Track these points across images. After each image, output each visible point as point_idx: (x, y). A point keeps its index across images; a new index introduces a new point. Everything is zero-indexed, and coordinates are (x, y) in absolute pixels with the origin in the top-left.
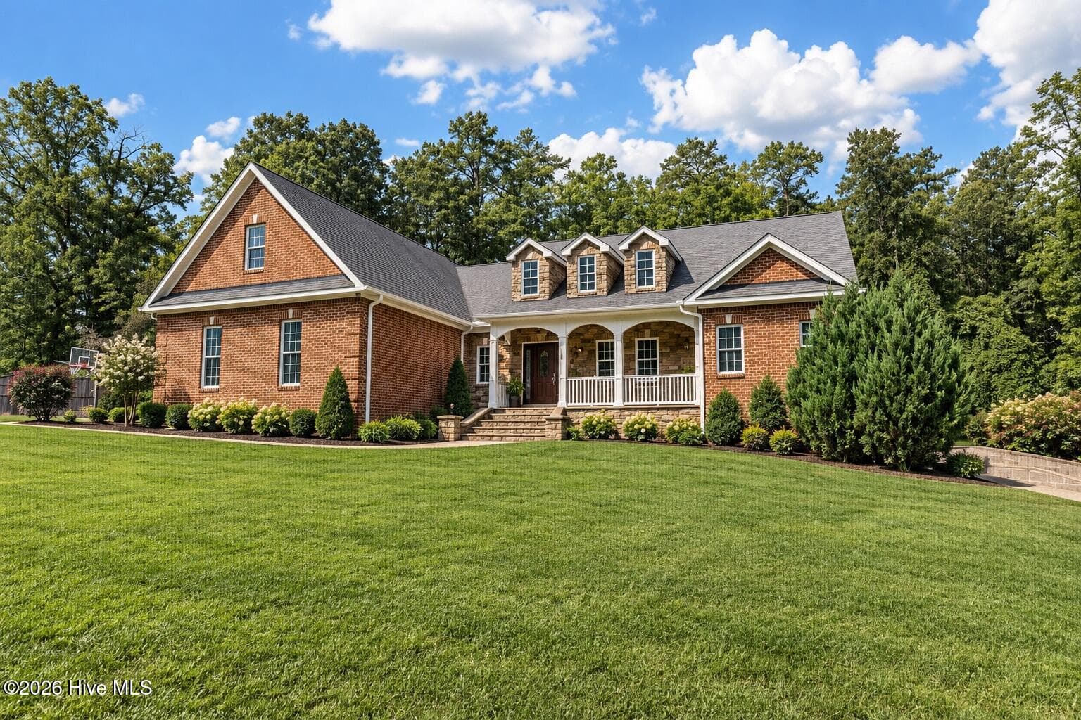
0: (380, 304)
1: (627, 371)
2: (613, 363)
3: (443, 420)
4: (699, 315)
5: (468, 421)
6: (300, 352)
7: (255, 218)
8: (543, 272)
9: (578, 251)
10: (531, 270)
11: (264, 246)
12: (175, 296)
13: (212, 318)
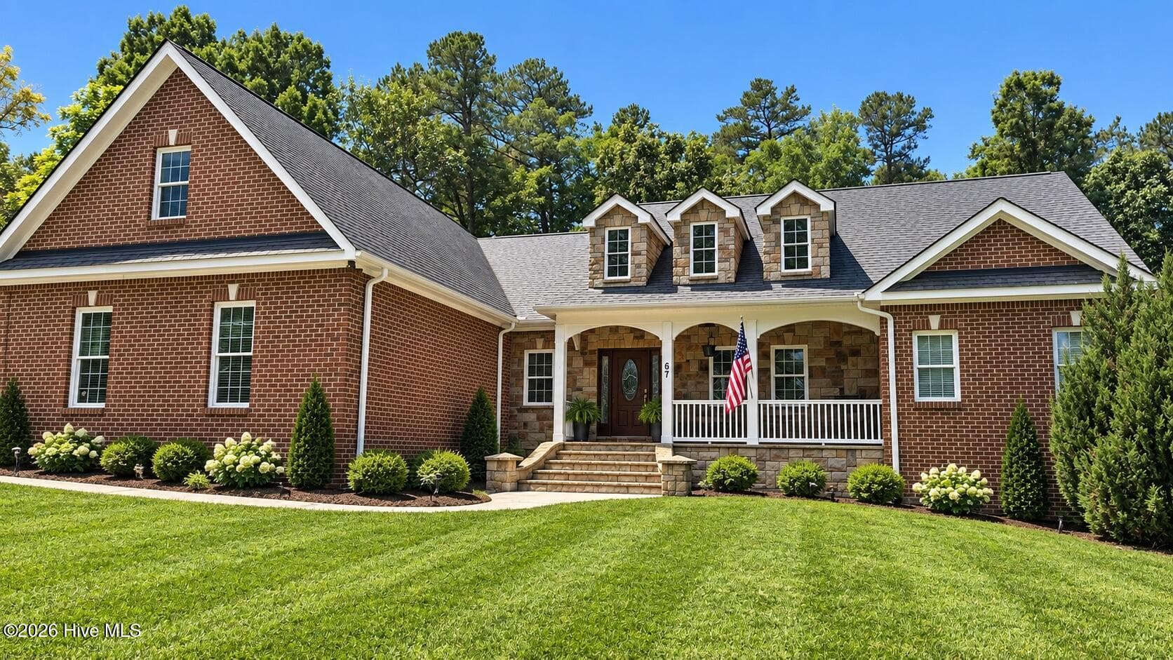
0: (383, 282)
3: (493, 461)
4: (888, 316)
5: (526, 463)
6: (251, 354)
7: (173, 135)
8: (636, 243)
9: (692, 217)
10: (618, 241)
11: (187, 182)
12: (27, 256)
13: (92, 296)
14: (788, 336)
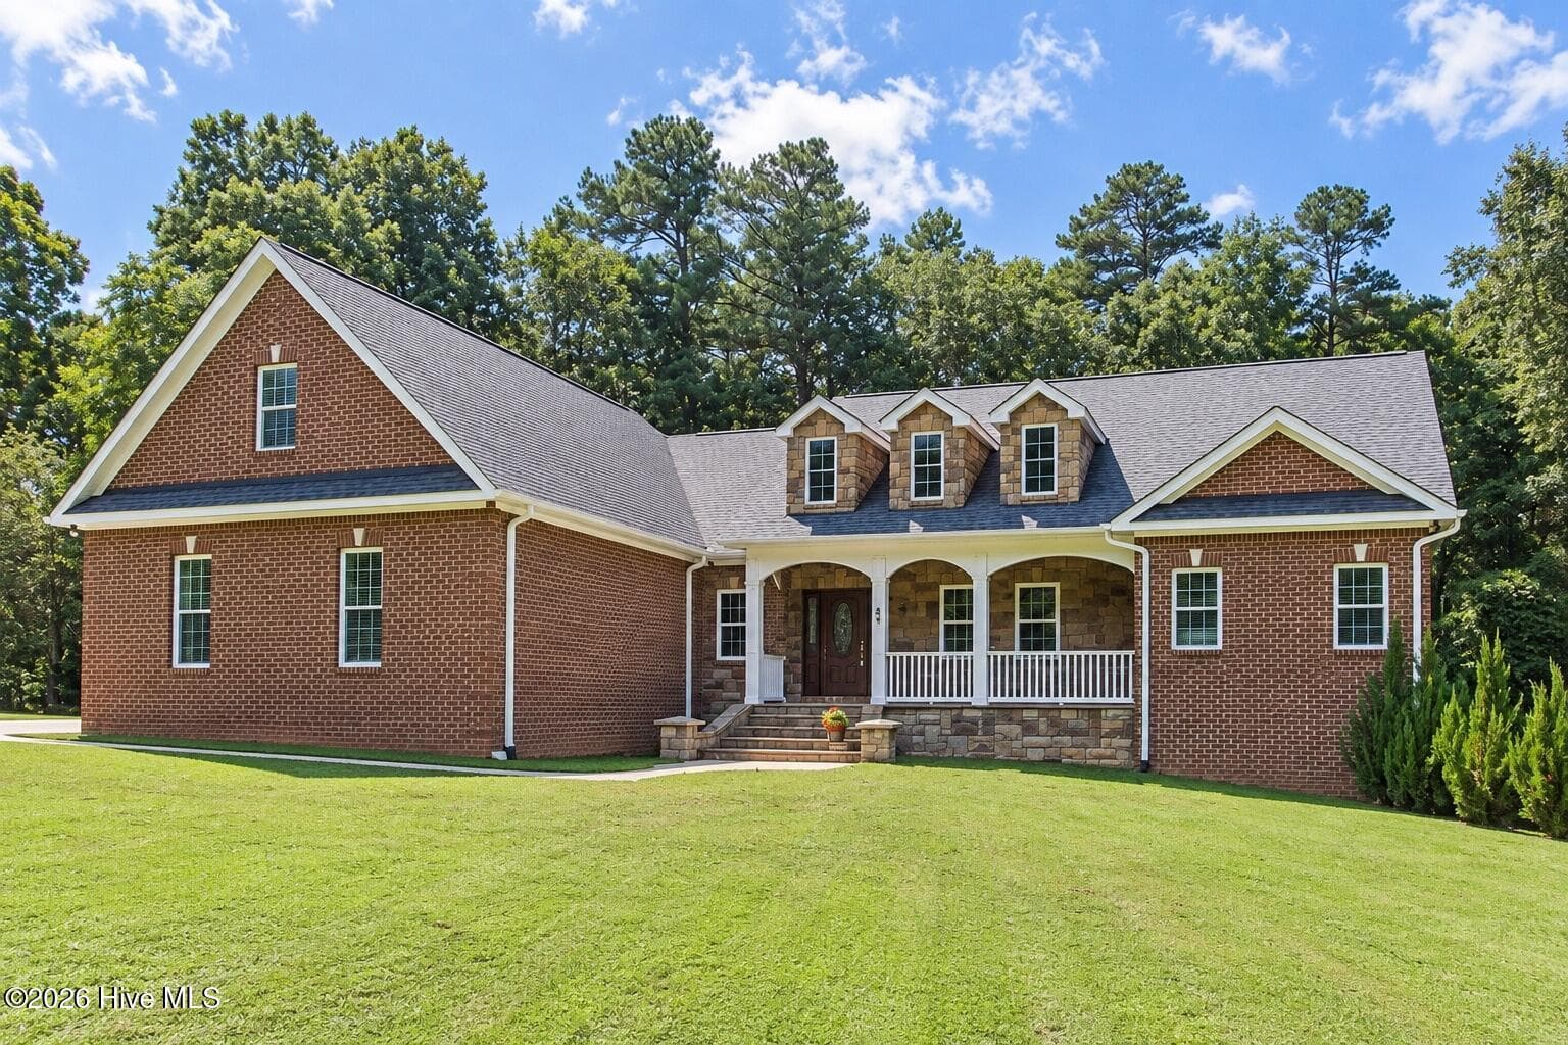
0: (530, 521)
1: (994, 642)
2: (971, 626)
3: (667, 726)
4: (1141, 549)
5: (711, 729)
6: (380, 607)
7: (275, 352)
8: (845, 459)
9: (911, 424)
10: (822, 456)
11: (294, 406)
12: (117, 496)
13: (191, 541)
14: (1036, 572)
